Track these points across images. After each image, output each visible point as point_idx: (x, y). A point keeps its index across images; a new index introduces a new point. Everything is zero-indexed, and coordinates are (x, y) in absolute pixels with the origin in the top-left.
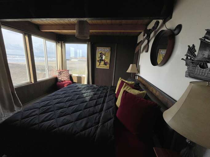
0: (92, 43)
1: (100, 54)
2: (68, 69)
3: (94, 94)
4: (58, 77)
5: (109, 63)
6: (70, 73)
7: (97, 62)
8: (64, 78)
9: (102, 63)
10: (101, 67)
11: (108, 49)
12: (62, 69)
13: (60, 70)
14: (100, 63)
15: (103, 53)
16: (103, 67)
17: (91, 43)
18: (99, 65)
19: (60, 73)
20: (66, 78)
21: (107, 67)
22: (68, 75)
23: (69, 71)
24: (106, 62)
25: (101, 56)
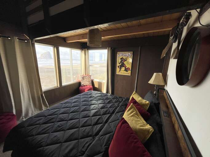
0: (113, 48)
1: (121, 59)
2: (90, 75)
3: (102, 108)
4: (81, 82)
5: (131, 69)
6: (92, 78)
7: (117, 67)
8: (86, 83)
9: (123, 69)
10: (121, 73)
11: (130, 54)
12: (85, 75)
13: (83, 75)
14: (121, 69)
15: (124, 58)
16: (124, 73)
17: (111, 49)
18: (120, 71)
19: (83, 78)
20: (88, 83)
21: (128, 73)
22: (90, 81)
23: (92, 77)
24: (127, 67)
25: (121, 61)
